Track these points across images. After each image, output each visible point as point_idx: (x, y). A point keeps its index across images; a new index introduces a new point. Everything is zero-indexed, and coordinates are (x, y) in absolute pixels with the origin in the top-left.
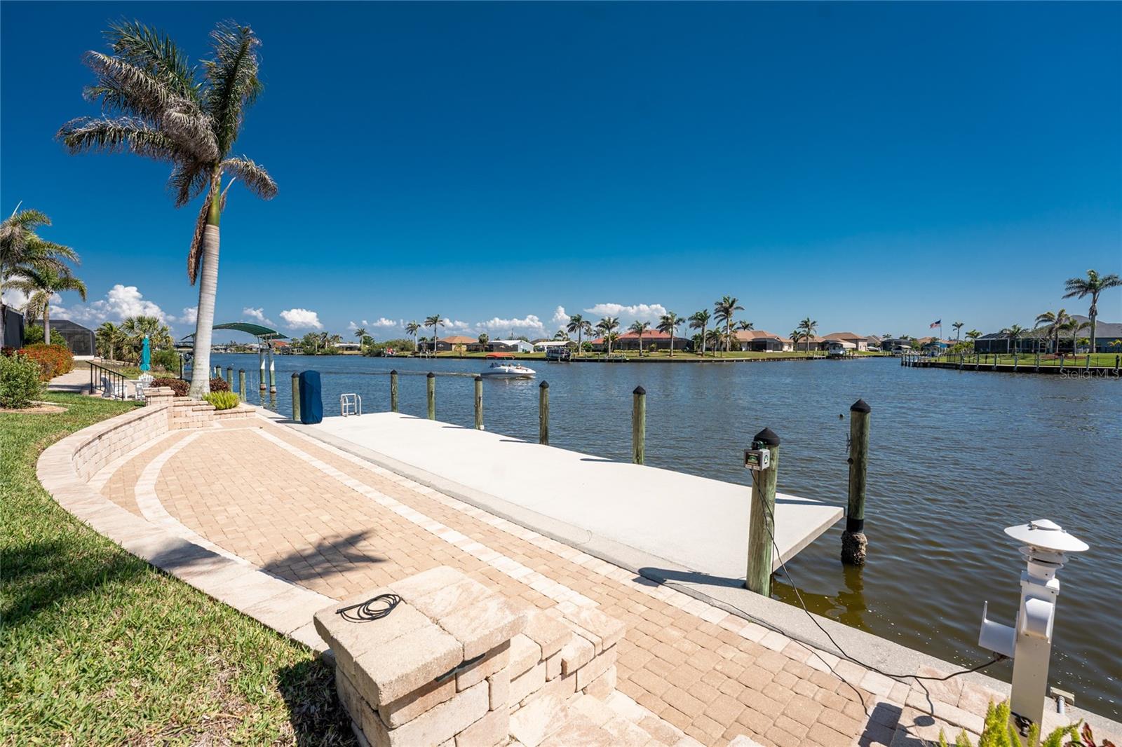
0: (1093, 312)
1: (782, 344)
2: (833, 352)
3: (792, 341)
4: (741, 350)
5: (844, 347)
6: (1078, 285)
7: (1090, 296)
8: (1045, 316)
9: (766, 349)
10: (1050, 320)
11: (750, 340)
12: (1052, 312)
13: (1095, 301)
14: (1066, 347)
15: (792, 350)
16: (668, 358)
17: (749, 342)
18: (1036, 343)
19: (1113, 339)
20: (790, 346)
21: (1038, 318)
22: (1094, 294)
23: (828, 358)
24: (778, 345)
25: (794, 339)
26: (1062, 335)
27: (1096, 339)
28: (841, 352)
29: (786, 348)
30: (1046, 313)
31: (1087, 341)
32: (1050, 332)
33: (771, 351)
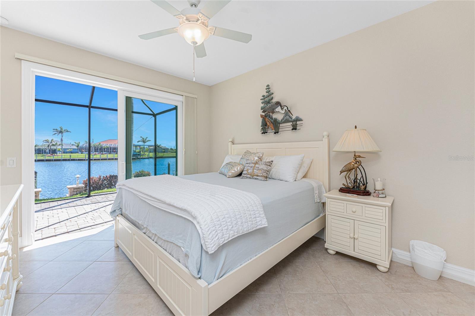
0: (62, 140)
7: (60, 134)
8: (46, 141)
10: (48, 142)
12: (49, 140)
14: (54, 152)
18: (43, 150)
19: (68, 149)
21: (44, 141)
26: (53, 147)
27: (63, 149)
30: (46, 140)
31: (60, 150)
32: (48, 146)
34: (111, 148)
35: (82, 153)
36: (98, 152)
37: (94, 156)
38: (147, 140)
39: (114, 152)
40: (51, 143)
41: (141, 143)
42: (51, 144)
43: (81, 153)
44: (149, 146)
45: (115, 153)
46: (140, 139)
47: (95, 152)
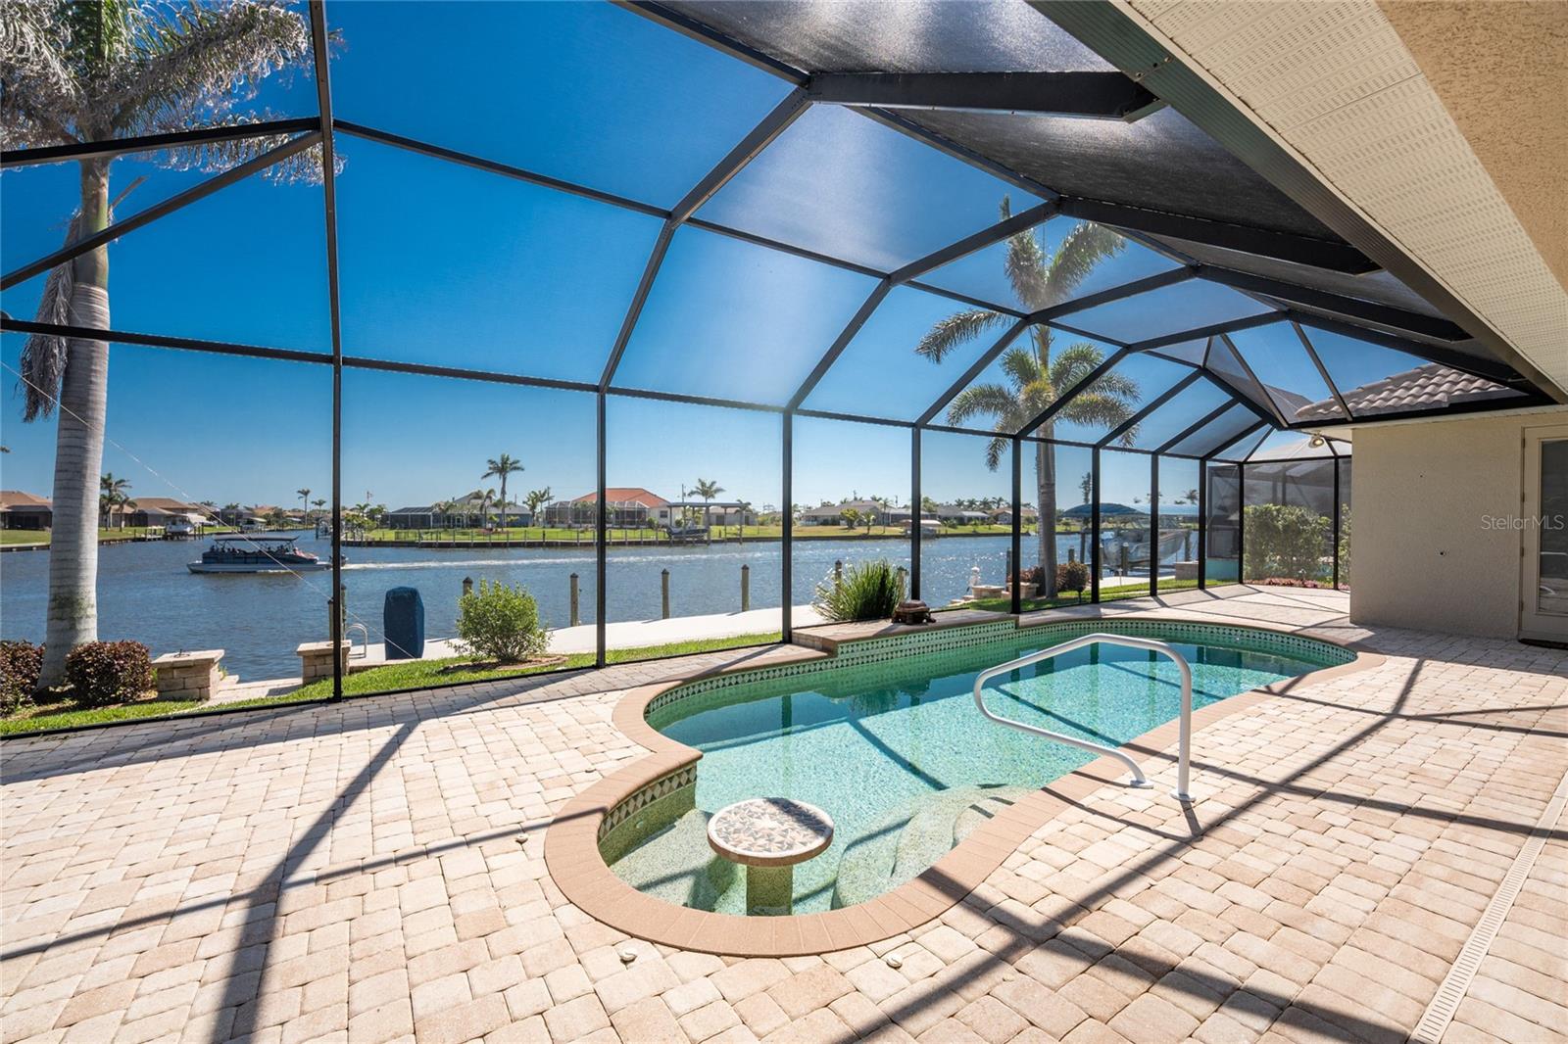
2: (174, 529)
5: (190, 521)
7: (501, 475)
8: (475, 493)
27: (506, 514)
28: (189, 530)
34: (623, 512)
35: (553, 527)
36: (590, 523)
37: (580, 534)
38: (714, 488)
39: (632, 523)
40: (488, 500)
41: (699, 499)
42: (487, 503)
43: (549, 526)
44: (725, 506)
45: (634, 526)
46: (694, 485)
47: (584, 522)
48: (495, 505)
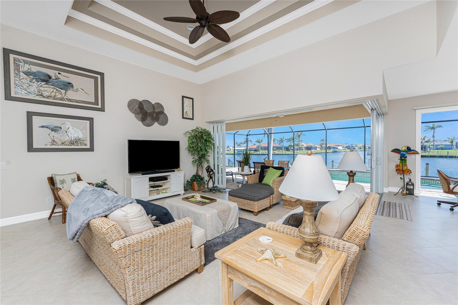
1: (316, 147)
2: (335, 150)
3: (320, 146)
4: (303, 150)
5: (338, 148)
6: (428, 127)
9: (312, 149)
11: (306, 146)
13: (434, 133)
15: (319, 150)
16: (282, 153)
17: (305, 147)
20: (319, 148)
22: (434, 130)
23: (333, 152)
24: (316, 148)
25: (321, 146)
28: (337, 150)
29: (318, 149)
33: (314, 150)
48: (426, 142)
